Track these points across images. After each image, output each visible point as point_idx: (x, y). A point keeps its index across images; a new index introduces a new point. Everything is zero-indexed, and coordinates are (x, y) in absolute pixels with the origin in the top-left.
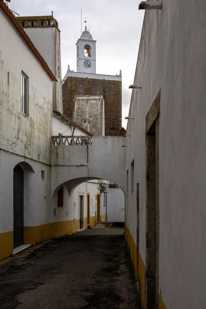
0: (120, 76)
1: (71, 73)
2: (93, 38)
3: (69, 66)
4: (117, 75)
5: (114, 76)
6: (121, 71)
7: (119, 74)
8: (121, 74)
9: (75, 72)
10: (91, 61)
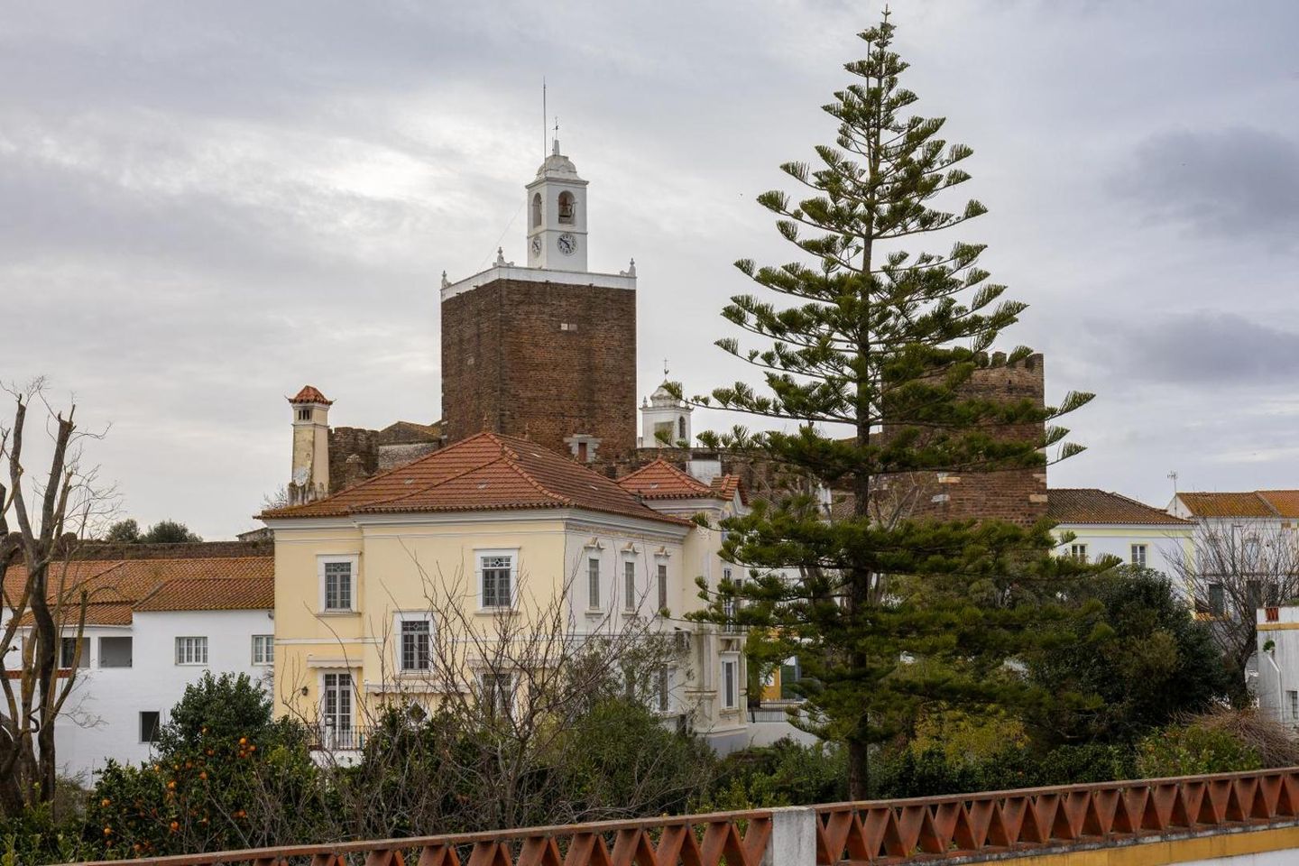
0: (631, 276)
1: (506, 269)
2: (578, 174)
3: (500, 252)
4: (622, 272)
5: (617, 276)
6: (632, 263)
7: (627, 271)
8: (633, 269)
9: (516, 268)
10: (577, 236)
